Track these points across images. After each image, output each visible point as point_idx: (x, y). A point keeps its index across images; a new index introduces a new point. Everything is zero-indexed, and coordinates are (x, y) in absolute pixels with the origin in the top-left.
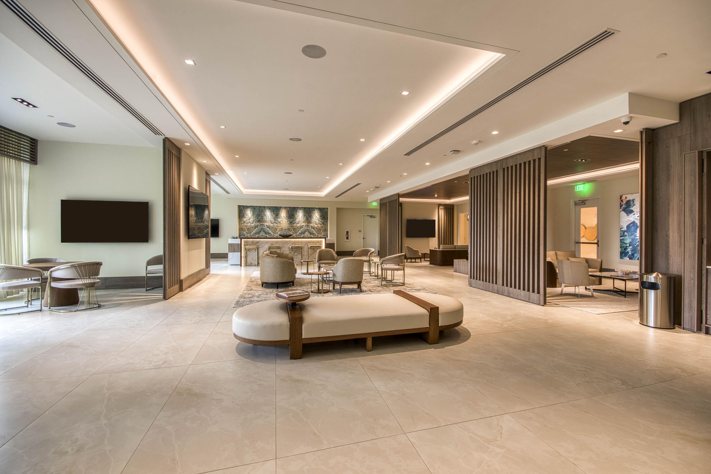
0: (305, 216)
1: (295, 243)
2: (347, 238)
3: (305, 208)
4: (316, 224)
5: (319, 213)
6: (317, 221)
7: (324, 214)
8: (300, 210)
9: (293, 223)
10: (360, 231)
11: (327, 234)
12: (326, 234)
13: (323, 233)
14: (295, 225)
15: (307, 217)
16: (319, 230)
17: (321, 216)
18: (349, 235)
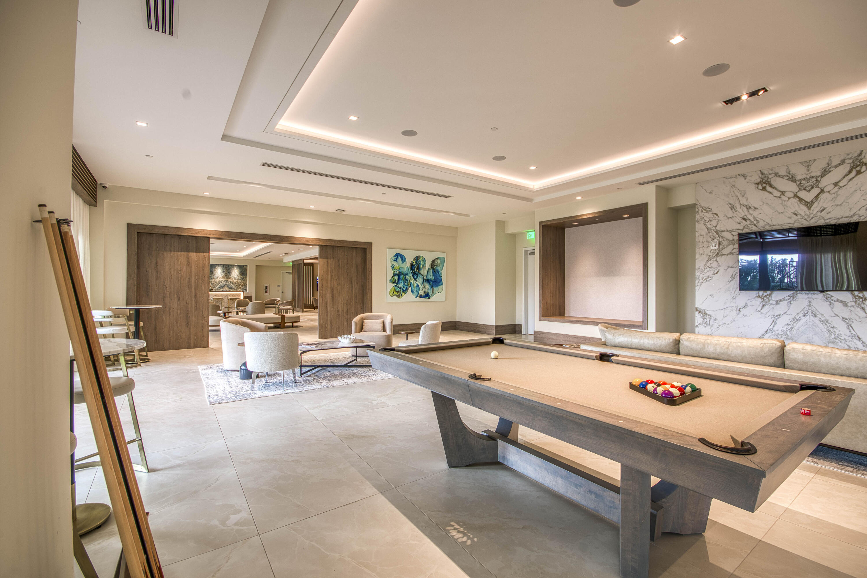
0: (224, 272)
1: (216, 295)
2: (266, 292)
3: (224, 265)
4: (235, 279)
5: (238, 269)
6: (236, 277)
7: (243, 271)
8: (219, 266)
9: (212, 279)
10: (279, 286)
11: (246, 288)
12: (245, 289)
13: (242, 288)
14: (213, 280)
15: (226, 274)
16: (238, 285)
17: (240, 273)
18: (268, 289)
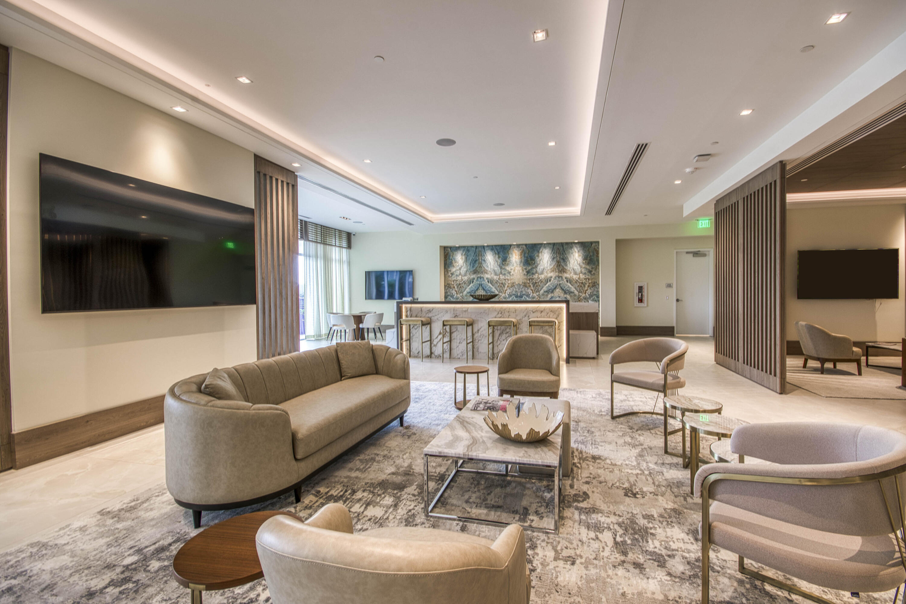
0: (555, 260)
2: (641, 300)
3: (554, 244)
4: (575, 273)
5: (581, 252)
6: (577, 268)
7: (591, 254)
8: (545, 248)
9: (533, 274)
10: (669, 286)
11: (598, 291)
12: (595, 293)
13: (589, 291)
14: (536, 276)
15: (558, 262)
16: (581, 285)
17: (585, 258)
18: (645, 294)
